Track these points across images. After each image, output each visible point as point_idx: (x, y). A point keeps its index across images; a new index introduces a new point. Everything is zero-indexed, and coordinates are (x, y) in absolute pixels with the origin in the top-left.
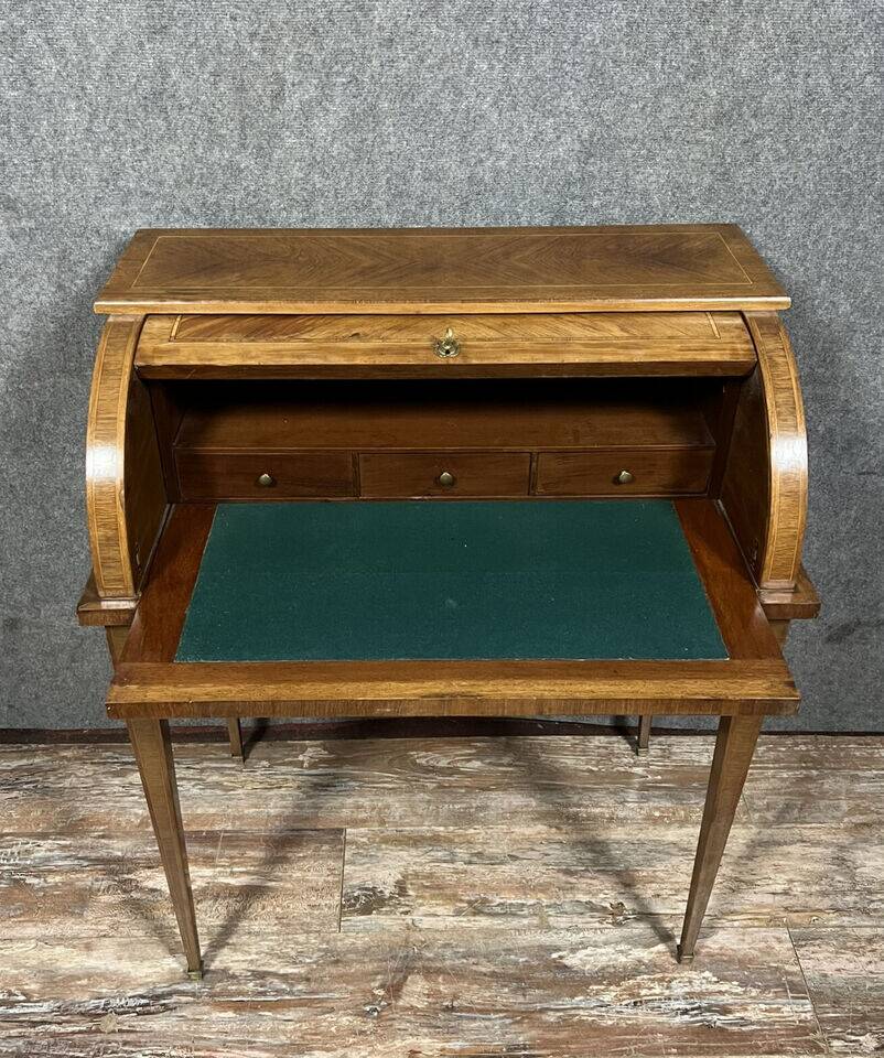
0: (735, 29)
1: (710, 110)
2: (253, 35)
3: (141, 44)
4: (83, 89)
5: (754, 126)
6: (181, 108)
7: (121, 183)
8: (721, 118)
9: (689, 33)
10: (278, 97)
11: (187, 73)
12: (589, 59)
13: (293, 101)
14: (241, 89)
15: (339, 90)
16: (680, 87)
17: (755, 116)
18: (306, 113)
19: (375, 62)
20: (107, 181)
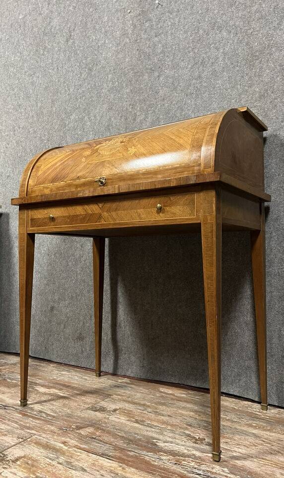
0: (261, 68)
1: (257, 95)
5: (273, 96)
8: (262, 96)
9: (247, 74)
12: (218, 91)
14: (126, 119)
16: (247, 91)
17: (273, 92)
18: (141, 123)
19: (159, 106)
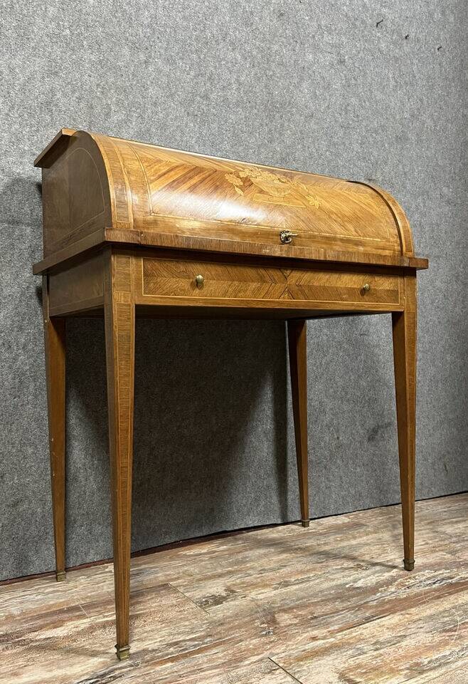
2: (98, 85)
3: (43, 78)
4: (8, 93)
6: (60, 111)
7: (21, 146)
10: (108, 115)
11: (65, 95)
13: (115, 118)
15: (134, 119)
20: (13, 143)
